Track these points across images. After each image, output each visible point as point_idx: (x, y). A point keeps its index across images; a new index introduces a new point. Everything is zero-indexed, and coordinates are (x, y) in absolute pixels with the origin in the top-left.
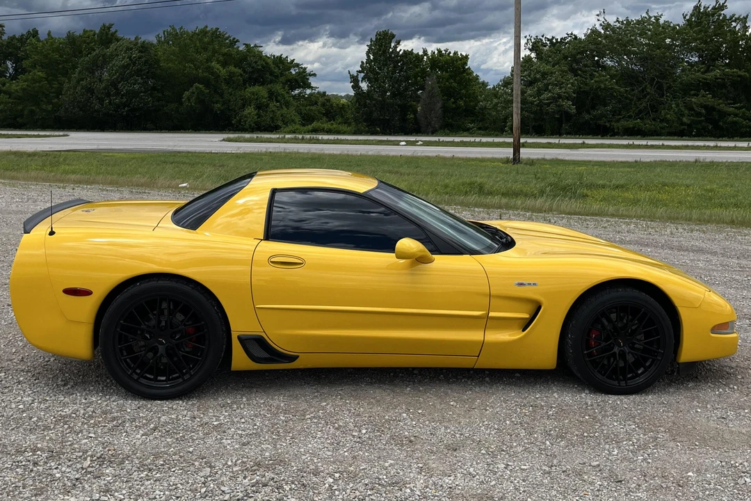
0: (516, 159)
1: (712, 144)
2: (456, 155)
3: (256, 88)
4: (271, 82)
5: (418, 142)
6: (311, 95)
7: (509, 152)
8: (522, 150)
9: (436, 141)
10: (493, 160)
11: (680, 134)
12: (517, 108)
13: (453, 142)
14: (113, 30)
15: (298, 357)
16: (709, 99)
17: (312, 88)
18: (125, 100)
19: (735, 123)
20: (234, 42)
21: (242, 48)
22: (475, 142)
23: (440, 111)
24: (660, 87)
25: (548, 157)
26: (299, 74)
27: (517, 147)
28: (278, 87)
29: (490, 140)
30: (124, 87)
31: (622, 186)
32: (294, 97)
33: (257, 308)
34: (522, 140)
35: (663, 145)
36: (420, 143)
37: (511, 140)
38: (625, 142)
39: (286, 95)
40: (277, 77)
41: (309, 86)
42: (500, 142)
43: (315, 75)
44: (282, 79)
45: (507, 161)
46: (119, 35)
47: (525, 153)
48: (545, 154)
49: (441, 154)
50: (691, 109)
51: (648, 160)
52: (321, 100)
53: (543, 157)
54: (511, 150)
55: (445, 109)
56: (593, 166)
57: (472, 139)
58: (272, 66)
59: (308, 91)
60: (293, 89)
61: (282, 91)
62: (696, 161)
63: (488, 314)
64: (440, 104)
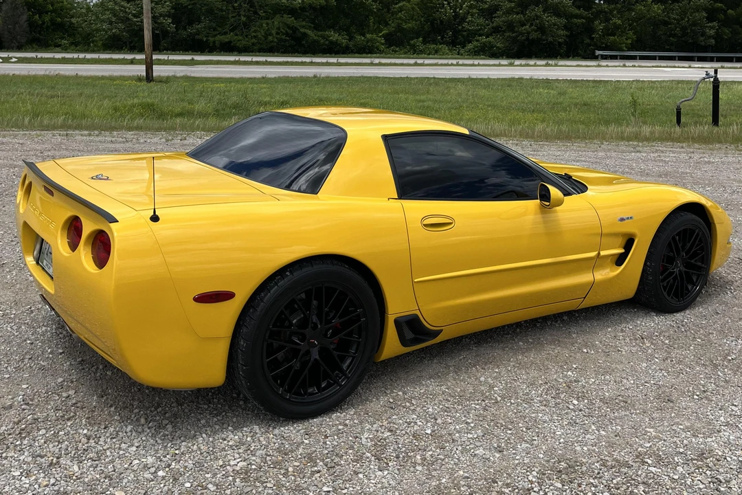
0: (149, 77)
1: (308, 60)
2: (80, 73)
5: (11, 58)
7: (141, 70)
8: (155, 67)
9: (33, 58)
10: (123, 78)
12: (148, 24)
13: (54, 58)
15: (442, 330)
19: (316, 41)
22: (78, 58)
23: (25, 25)
25: (178, 74)
27: (149, 66)
34: (154, 57)
35: (266, 61)
36: (14, 60)
37: (142, 57)
38: (231, 58)
42: (106, 59)
45: (139, 79)
47: (158, 70)
48: (175, 71)
49: (62, 73)
51: (273, 76)
53: (173, 74)
54: (144, 67)
55: (32, 25)
56: (230, 82)
57: (76, 56)
62: (315, 77)
63: (599, 253)
64: (25, 17)
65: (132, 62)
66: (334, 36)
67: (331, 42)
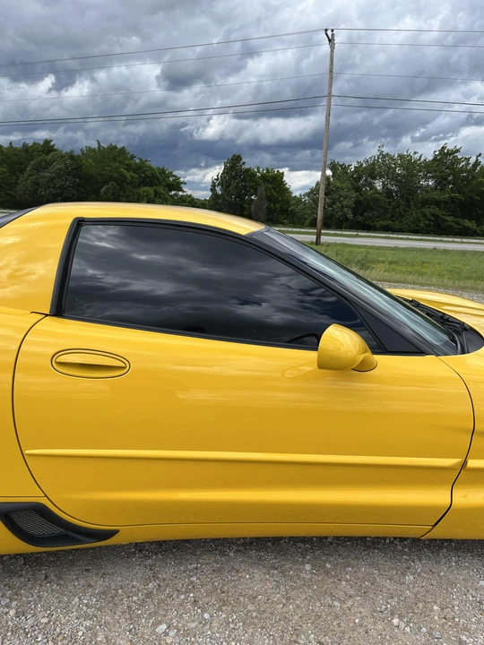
0: (318, 242)
1: (451, 239)
3: (147, 188)
4: (156, 185)
6: (182, 196)
7: (314, 238)
8: (322, 237)
11: (416, 232)
14: (52, 144)
15: (117, 531)
16: (436, 211)
17: (184, 192)
18: (59, 191)
19: (451, 226)
20: (133, 157)
21: (138, 161)
23: (265, 210)
24: (408, 201)
25: (338, 242)
26: (174, 181)
27: (319, 235)
28: (161, 189)
29: (298, 230)
30: (59, 183)
31: (396, 263)
32: (171, 196)
33: (29, 455)
34: (323, 231)
38: (384, 235)
39: (166, 195)
40: (160, 182)
41: (182, 190)
43: (185, 183)
44: (163, 183)
45: (312, 243)
46: (56, 147)
47: (324, 239)
50: (425, 216)
52: (188, 199)
54: (315, 237)
55: (269, 209)
58: (158, 174)
59: (181, 193)
60: (171, 191)
61: (163, 191)
63: (465, 463)
64: (265, 206)
65: (310, 233)
66: (467, 223)
67: (464, 227)
